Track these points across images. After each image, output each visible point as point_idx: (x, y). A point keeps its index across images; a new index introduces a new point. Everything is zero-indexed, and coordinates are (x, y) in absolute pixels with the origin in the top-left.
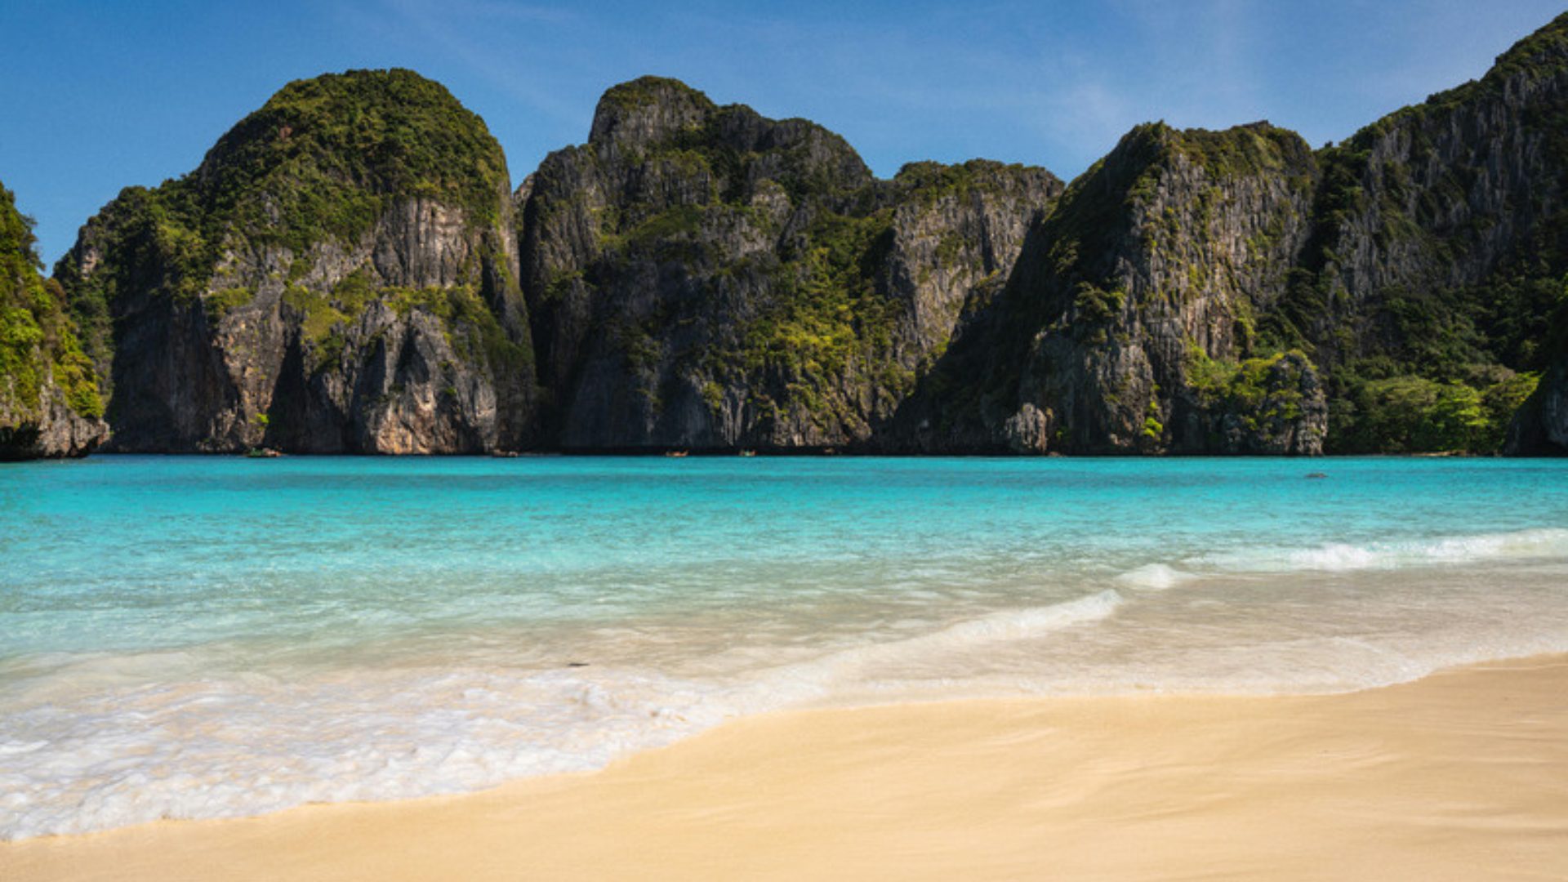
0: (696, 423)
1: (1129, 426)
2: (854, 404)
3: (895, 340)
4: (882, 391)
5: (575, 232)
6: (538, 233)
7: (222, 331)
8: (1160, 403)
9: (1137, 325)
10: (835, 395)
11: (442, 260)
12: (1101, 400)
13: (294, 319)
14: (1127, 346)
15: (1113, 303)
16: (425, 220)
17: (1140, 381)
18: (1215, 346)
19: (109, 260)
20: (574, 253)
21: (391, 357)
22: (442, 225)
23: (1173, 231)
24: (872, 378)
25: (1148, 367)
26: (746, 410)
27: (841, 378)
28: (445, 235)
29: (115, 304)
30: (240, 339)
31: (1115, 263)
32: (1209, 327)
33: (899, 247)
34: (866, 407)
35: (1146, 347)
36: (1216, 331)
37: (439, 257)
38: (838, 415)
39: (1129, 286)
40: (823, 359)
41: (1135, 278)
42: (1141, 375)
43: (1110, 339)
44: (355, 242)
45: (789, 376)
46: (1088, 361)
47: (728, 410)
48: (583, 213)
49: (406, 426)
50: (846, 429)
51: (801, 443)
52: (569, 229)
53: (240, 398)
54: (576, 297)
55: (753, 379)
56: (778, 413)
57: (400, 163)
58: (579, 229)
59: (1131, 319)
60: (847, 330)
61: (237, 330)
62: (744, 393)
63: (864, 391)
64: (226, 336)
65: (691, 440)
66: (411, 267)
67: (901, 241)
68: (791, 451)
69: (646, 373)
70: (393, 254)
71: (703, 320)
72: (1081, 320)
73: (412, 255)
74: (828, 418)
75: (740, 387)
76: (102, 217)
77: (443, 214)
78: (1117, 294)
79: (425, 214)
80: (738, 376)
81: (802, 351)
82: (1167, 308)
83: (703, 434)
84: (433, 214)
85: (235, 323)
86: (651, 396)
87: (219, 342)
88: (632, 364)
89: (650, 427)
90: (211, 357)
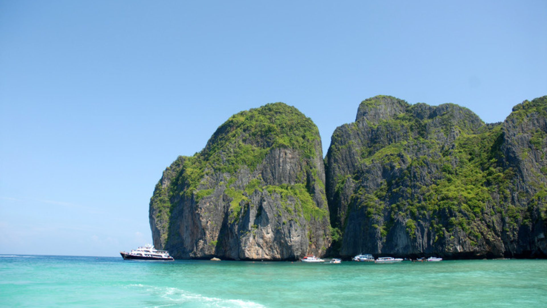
0: (402, 241)
2: (492, 228)
3: (512, 191)
4: (507, 220)
5: (349, 159)
6: (332, 161)
7: (200, 207)
10: (479, 222)
11: (290, 173)
13: (227, 200)
16: (282, 157)
19: (172, 182)
20: (348, 167)
21: (253, 213)
22: (290, 158)
26: (429, 234)
28: (291, 163)
29: (172, 199)
30: (209, 210)
33: (508, 141)
34: (498, 228)
37: (288, 172)
38: (482, 233)
47: (419, 234)
48: (352, 150)
49: (259, 245)
50: (488, 242)
51: (462, 250)
52: (345, 157)
53: (205, 234)
54: (348, 186)
56: (447, 234)
58: (350, 157)
61: (205, 206)
62: (428, 225)
63: (495, 219)
64: (201, 208)
65: (401, 251)
66: (277, 177)
67: (508, 138)
69: (376, 217)
70: (269, 172)
73: (277, 172)
74: (476, 236)
75: (426, 221)
76: (170, 167)
77: (290, 154)
79: (282, 154)
80: (424, 216)
83: (406, 247)
84: (286, 154)
85: (205, 203)
86: (380, 229)
87: (198, 211)
88: (369, 213)
89: (380, 244)
90: (196, 218)
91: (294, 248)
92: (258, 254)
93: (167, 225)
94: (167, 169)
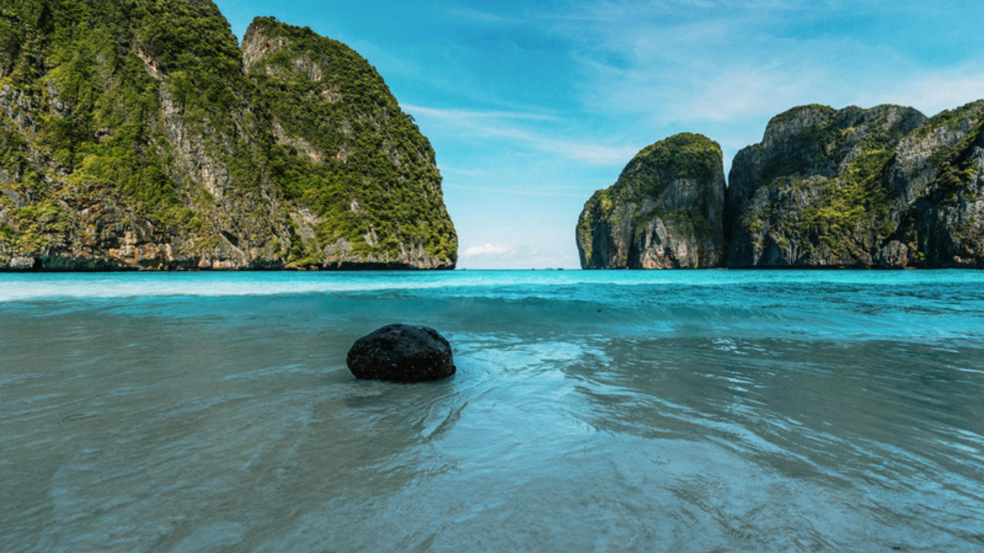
0: (775, 256)
1: (971, 251)
2: (860, 244)
4: (880, 237)
10: (848, 240)
12: (948, 236)
13: (634, 225)
14: (973, 202)
15: (965, 178)
19: (591, 213)
22: (688, 186)
24: (873, 231)
26: (798, 250)
27: (852, 232)
28: (689, 190)
29: (592, 225)
30: (618, 233)
31: (973, 151)
34: (868, 246)
37: (686, 198)
38: (849, 250)
40: (842, 223)
43: (960, 200)
44: (658, 197)
45: (821, 233)
47: (790, 250)
50: (854, 256)
51: (825, 264)
53: (617, 252)
55: (803, 235)
56: (813, 249)
57: (674, 167)
60: (860, 208)
61: (617, 230)
62: (799, 241)
63: (867, 238)
64: (613, 233)
65: (773, 263)
68: (819, 267)
69: (756, 235)
70: (669, 199)
71: (782, 211)
73: (676, 199)
74: (842, 251)
75: (797, 239)
76: (590, 200)
78: (968, 171)
79: (681, 184)
80: (796, 234)
81: (830, 221)
83: (778, 260)
84: (684, 183)
86: (758, 245)
87: (611, 235)
88: (750, 232)
89: (756, 257)
90: (610, 240)
91: (680, 262)
92: (652, 266)
93: (590, 245)
94: (588, 202)
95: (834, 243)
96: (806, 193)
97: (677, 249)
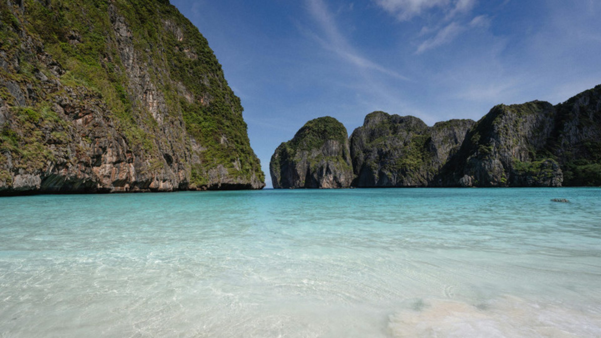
0: (386, 181)
1: (496, 180)
2: (423, 176)
3: (433, 162)
4: (430, 173)
6: (353, 145)
7: (297, 166)
8: (506, 174)
9: (497, 154)
10: (418, 174)
12: (487, 174)
13: (308, 163)
14: (494, 160)
15: (490, 150)
16: (331, 144)
17: (499, 169)
18: (523, 159)
19: (279, 155)
20: (361, 147)
21: (325, 170)
22: (335, 144)
23: (507, 130)
24: (427, 170)
25: (501, 165)
26: (397, 178)
27: (419, 171)
28: (335, 146)
29: (280, 162)
30: (300, 167)
31: (490, 140)
32: (520, 154)
34: (426, 177)
35: (500, 160)
36: (523, 155)
37: (334, 150)
38: (419, 179)
39: (494, 144)
40: (414, 166)
41: (496, 143)
42: (499, 167)
43: (489, 159)
44: (319, 149)
45: (407, 171)
46: (483, 164)
47: (393, 178)
49: (327, 182)
50: (421, 182)
51: (410, 185)
52: (359, 143)
53: (299, 178)
54: (361, 156)
55: (398, 172)
56: (404, 179)
57: (327, 133)
58: (362, 143)
59: (495, 153)
60: (420, 160)
62: (397, 174)
63: (425, 173)
65: (385, 185)
66: (329, 152)
67: (433, 139)
68: (408, 187)
69: (375, 171)
70: (326, 151)
71: (387, 160)
72: (480, 155)
73: (329, 150)
74: (416, 179)
75: (396, 173)
76: (278, 148)
77: (335, 142)
78: (491, 147)
79: (331, 142)
80: (395, 171)
81: (410, 165)
82: (506, 150)
83: (388, 183)
84: (333, 142)
85: (299, 165)
86: (376, 176)
87: (296, 168)
88: (372, 169)
89: (376, 182)
90: (295, 171)
92: (327, 186)
93: (280, 174)
94: (277, 149)
95: (412, 175)
96: (397, 152)
97: (340, 177)
